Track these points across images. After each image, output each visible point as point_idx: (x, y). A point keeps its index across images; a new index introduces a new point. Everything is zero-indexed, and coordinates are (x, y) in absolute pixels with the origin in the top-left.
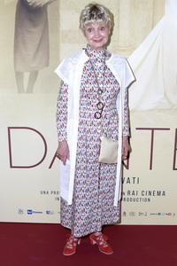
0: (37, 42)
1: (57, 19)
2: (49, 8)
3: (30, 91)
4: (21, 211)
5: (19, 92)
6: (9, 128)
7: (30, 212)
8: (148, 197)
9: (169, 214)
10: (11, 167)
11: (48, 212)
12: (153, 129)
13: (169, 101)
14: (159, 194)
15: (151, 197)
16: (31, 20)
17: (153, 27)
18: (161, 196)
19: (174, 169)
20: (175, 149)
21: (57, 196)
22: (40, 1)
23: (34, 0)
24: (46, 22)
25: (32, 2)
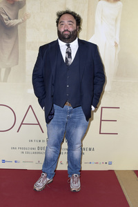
1: (24, 34)
2: (19, 27)
3: (5, 80)
7: (4, 161)
9: (97, 163)
11: (15, 161)
14: (90, 149)
16: (7, 34)
18: (92, 151)
19: (100, 133)
20: (101, 120)
21: (22, 150)
22: (13, 22)
23: (9, 22)
24: (17, 36)
25: (7, 22)
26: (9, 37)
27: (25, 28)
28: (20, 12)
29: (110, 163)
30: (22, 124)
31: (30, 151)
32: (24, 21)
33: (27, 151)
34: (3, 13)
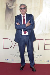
0: (11, 18)
1: (16, 12)
3: (8, 29)
4: (5, 60)
5: (6, 30)
6: (3, 39)
7: (8, 60)
8: (38, 56)
9: (43, 61)
10: (3, 48)
11: (12, 60)
12: (39, 40)
13: (43, 33)
14: (40, 56)
15: (39, 57)
16: (9, 12)
17: (39, 14)
19: (44, 50)
20: (45, 45)
21: (15, 56)
22: (11, 7)
23: (10, 7)
24: (13, 13)
25: (9, 8)
26: (10, 13)
27: (16, 9)
28: (14, 3)
29: (48, 61)
30: (15, 46)
31: (18, 56)
32: (16, 7)
33: (17, 56)
34: (8, 4)
